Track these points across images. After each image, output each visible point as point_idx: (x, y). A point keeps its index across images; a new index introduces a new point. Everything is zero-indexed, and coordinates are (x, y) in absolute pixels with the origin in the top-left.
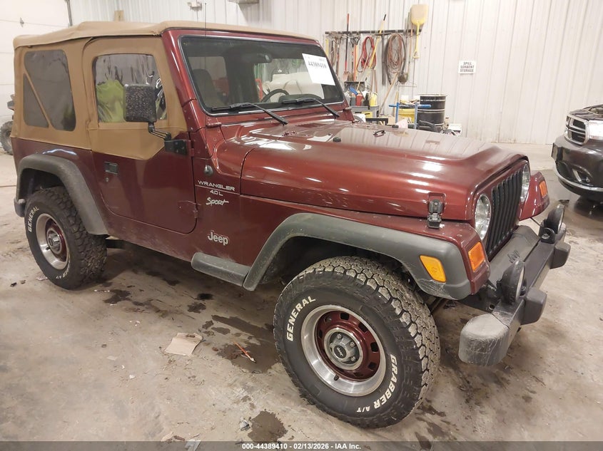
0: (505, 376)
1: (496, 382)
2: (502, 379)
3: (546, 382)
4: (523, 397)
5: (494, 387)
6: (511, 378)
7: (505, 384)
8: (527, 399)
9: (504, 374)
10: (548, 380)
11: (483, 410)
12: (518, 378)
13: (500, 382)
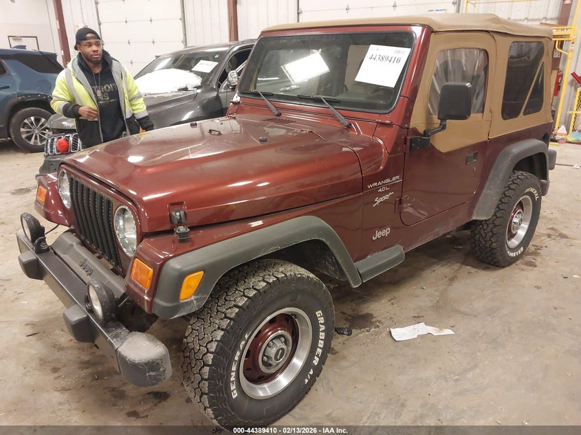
0: (89, 370)
1: (89, 361)
2: (88, 368)
3: (57, 394)
4: (59, 369)
5: (85, 357)
6: (83, 373)
7: (81, 366)
8: (55, 370)
9: (91, 371)
10: (57, 397)
11: (73, 341)
12: (79, 377)
13: (86, 364)
